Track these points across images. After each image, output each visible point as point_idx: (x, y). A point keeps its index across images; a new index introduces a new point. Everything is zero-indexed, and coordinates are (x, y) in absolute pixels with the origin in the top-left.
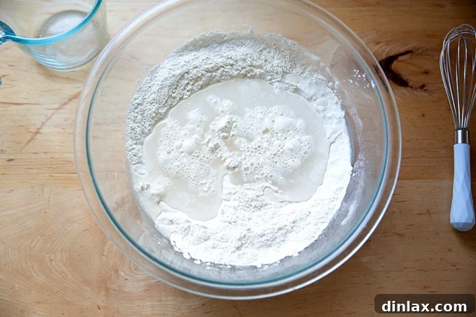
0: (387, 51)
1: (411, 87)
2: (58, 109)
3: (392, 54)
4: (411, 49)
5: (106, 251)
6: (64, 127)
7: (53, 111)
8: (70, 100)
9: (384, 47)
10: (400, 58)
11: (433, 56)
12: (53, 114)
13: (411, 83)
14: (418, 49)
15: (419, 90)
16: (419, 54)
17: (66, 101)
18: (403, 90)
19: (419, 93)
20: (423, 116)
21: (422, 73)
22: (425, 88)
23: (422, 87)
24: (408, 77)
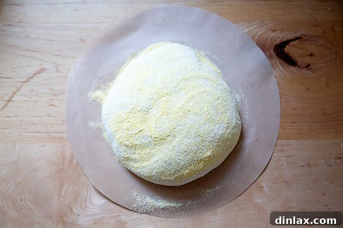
0: (281, 37)
1: (299, 66)
2: (25, 82)
3: (285, 40)
4: (300, 36)
5: (63, 192)
6: (30, 96)
7: (22, 84)
8: (35, 75)
9: (279, 34)
10: (292, 43)
11: (317, 42)
12: (22, 86)
13: (299, 63)
14: (306, 36)
15: (305, 69)
16: (306, 40)
17: (31, 75)
18: (293, 69)
19: (305, 71)
20: (308, 89)
21: (308, 55)
22: (310, 67)
23: (308, 66)
24: (297, 59)
